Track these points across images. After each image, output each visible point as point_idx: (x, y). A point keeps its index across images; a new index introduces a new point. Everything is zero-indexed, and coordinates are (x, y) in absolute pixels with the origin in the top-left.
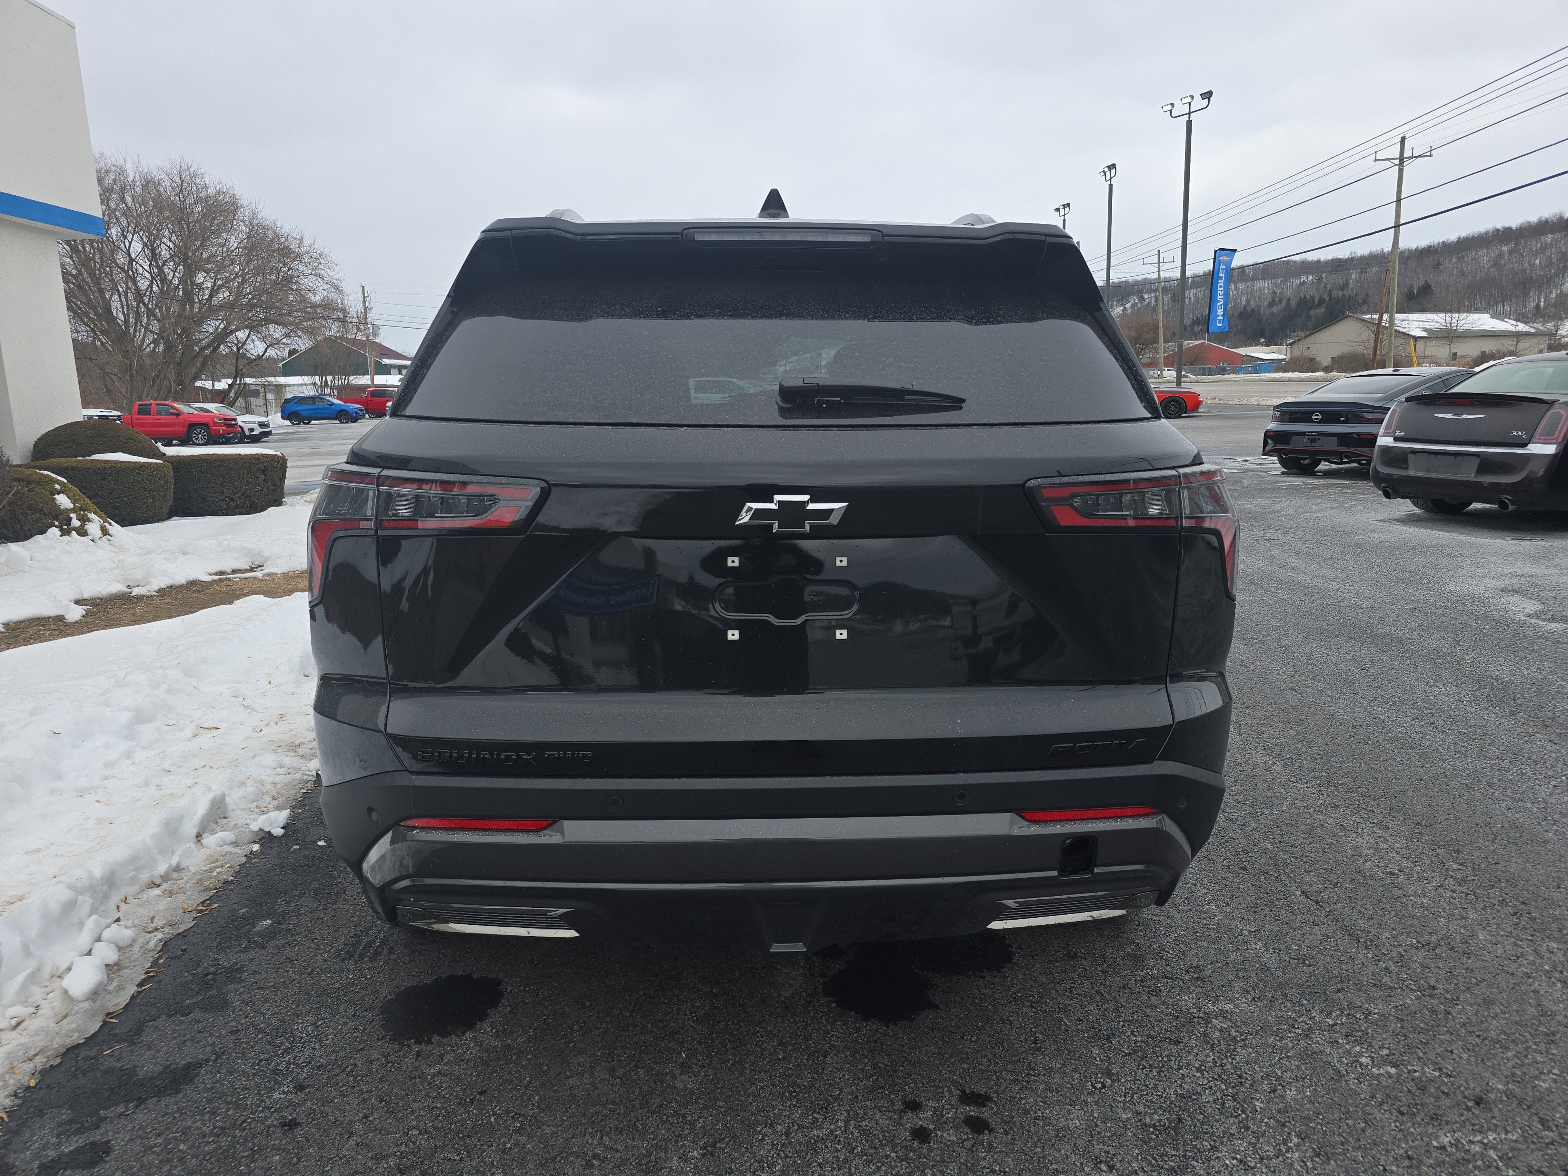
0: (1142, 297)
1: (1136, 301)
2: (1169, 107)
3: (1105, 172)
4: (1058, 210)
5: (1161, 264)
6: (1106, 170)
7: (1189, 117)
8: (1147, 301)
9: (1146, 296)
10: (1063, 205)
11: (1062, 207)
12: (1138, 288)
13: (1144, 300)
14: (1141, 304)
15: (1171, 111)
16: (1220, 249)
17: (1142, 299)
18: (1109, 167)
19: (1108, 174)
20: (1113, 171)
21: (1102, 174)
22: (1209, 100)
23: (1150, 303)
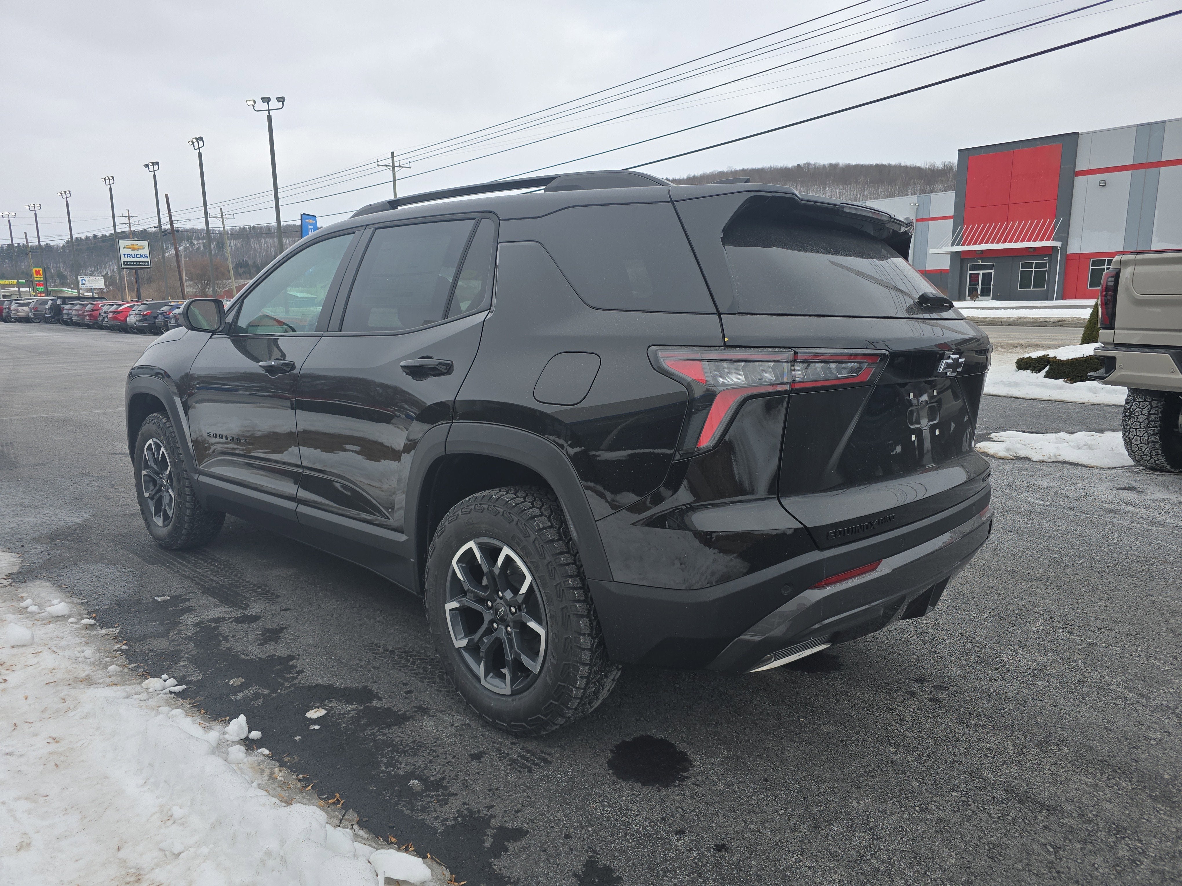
0: (192, 243)
1: (188, 245)
2: (252, 103)
3: (193, 143)
4: (147, 166)
5: (224, 219)
6: (194, 140)
7: (269, 113)
8: (197, 246)
9: (195, 242)
10: (153, 163)
11: (151, 164)
12: (188, 235)
13: (194, 245)
14: (192, 248)
15: (254, 106)
16: (304, 214)
17: (192, 244)
18: (197, 139)
19: (196, 144)
20: (201, 143)
21: (191, 143)
22: (283, 104)
23: (198, 248)
